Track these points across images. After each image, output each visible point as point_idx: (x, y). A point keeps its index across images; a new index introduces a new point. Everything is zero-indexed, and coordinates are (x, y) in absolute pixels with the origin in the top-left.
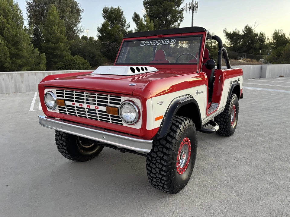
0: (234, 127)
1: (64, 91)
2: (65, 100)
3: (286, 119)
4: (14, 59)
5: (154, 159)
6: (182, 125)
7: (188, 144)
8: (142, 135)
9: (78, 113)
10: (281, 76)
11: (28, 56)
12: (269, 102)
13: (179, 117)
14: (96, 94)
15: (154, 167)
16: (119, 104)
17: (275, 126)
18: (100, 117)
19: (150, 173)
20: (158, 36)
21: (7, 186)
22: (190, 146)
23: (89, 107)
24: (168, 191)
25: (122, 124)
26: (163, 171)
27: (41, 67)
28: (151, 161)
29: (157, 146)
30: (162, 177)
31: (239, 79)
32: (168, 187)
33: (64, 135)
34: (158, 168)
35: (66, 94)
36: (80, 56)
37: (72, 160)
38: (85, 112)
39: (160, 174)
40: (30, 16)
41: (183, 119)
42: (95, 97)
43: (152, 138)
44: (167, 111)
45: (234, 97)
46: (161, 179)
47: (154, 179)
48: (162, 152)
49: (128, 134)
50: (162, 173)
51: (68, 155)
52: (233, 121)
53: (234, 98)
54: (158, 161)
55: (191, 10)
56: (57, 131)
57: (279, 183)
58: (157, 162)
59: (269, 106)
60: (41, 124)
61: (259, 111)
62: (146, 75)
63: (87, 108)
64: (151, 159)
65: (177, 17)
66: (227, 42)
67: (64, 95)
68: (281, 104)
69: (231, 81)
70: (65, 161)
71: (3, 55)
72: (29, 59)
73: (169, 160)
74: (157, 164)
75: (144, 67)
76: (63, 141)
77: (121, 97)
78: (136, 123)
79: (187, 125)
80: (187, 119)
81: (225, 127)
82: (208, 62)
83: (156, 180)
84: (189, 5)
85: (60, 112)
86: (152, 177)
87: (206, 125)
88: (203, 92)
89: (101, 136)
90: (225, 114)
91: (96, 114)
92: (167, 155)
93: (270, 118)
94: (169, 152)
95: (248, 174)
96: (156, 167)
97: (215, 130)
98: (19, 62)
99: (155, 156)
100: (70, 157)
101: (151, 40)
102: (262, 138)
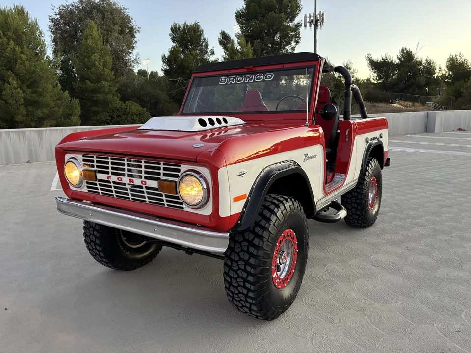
0: (374, 212)
1: (95, 157)
2: (96, 172)
3: (462, 199)
4: (30, 108)
5: (234, 264)
6: (280, 209)
7: (292, 240)
8: (213, 225)
9: (116, 192)
10: (460, 130)
11: (53, 104)
12: (436, 172)
13: (276, 197)
14: (143, 161)
15: (236, 276)
16: (177, 176)
17: (444, 209)
18: (149, 198)
19: (229, 287)
20: (246, 68)
21: (6, 309)
22: (295, 243)
23: (133, 182)
24: (258, 315)
25: (183, 208)
26: (249, 282)
27: (72, 121)
28: (230, 268)
29: (240, 243)
30: (248, 293)
31: (381, 134)
32: (257, 309)
33: (97, 228)
34: (242, 278)
35: (98, 162)
36: (135, 102)
37: (110, 267)
38: (126, 189)
39: (245, 287)
40: (54, 40)
41: (281, 199)
42: (141, 166)
43: (230, 230)
44: (254, 187)
45: (373, 164)
46: (246, 296)
47: (235, 296)
48: (248, 252)
49: (195, 224)
50: (248, 286)
51: (104, 260)
52: (373, 203)
53: (374, 166)
54: (240, 266)
55: (313, 26)
56: (86, 222)
57: (441, 303)
58: (239, 269)
59: (436, 179)
60: (60, 210)
61: (420, 186)
62: (226, 130)
63: (129, 184)
64: (230, 264)
65: (289, 37)
66: (372, 75)
67: (95, 164)
68: (455, 174)
69: (367, 138)
70: (100, 269)
71: (14, 102)
72: (53, 108)
73: (259, 266)
74: (240, 272)
75: (221, 118)
76: (96, 237)
77: (180, 166)
78: (203, 206)
79: (288, 209)
80: (289, 200)
81: (358, 213)
82: (325, 109)
83: (239, 297)
84: (310, 17)
85: (88, 191)
86: (233, 293)
87: (326, 209)
88: (316, 156)
89: (150, 227)
90: (359, 191)
91: (143, 192)
92: (256, 257)
93: (437, 198)
94: (258, 253)
95: (392, 287)
96: (239, 277)
97: (339, 217)
98: (39, 113)
99: (237, 259)
100: (107, 263)
101: (236, 75)
102: (420, 231)
